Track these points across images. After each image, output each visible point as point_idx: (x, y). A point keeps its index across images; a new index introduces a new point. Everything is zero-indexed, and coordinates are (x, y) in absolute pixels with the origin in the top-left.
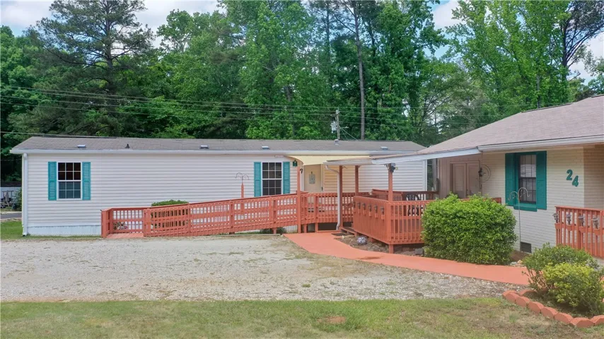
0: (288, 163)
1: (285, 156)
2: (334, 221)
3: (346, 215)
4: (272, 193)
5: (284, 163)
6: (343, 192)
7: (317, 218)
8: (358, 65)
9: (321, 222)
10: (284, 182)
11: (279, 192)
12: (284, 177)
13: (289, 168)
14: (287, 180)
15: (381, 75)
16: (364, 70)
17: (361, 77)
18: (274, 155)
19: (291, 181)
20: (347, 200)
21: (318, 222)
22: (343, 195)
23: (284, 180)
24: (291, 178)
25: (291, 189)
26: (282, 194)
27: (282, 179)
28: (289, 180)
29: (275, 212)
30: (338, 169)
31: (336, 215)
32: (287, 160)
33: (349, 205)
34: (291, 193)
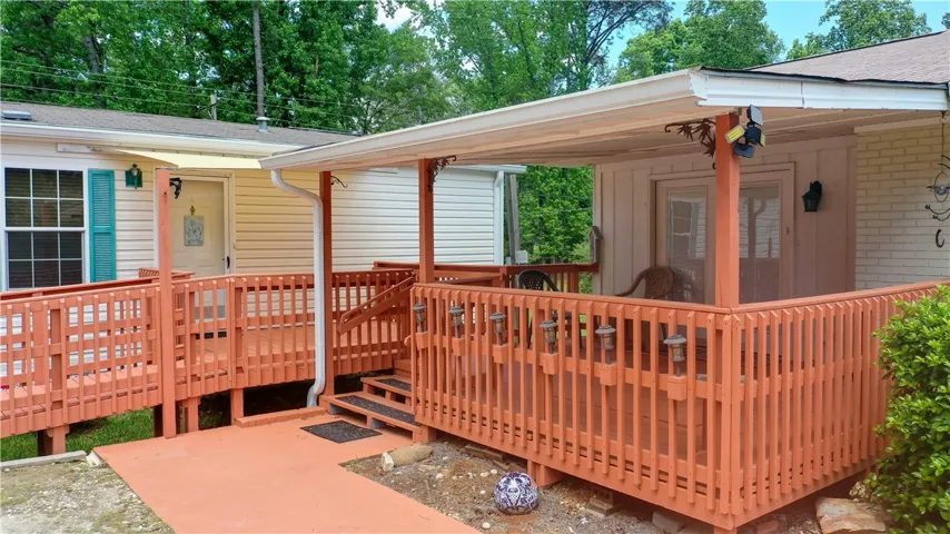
0: (109, 174)
1: (97, 149)
2: (303, 377)
3: (343, 351)
4: (47, 277)
5: (94, 174)
6: (335, 269)
7: (239, 369)
8: (251, 16)
9: (256, 383)
10: (93, 240)
11: (73, 274)
12: (93, 222)
13: (111, 191)
14: (106, 236)
15: (298, 39)
16: (264, 28)
17: (257, 39)
18: (54, 143)
19: (119, 235)
20: (350, 298)
21: (244, 383)
22: (335, 281)
23: (94, 234)
24: (119, 225)
25: (120, 265)
26: (87, 281)
27: (86, 227)
28: (110, 234)
29: (58, 357)
30: (315, 187)
31: (311, 354)
32: (100, 165)
33: (352, 315)
34: (121, 277)
